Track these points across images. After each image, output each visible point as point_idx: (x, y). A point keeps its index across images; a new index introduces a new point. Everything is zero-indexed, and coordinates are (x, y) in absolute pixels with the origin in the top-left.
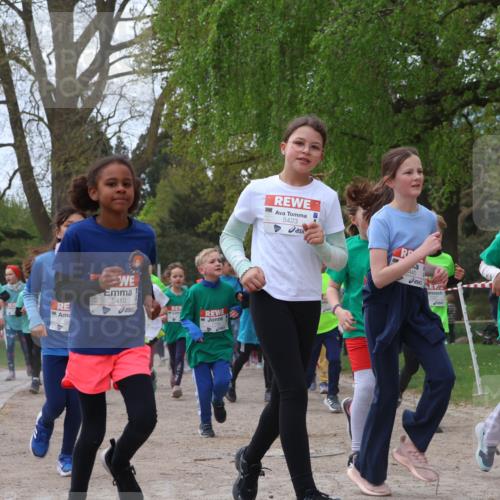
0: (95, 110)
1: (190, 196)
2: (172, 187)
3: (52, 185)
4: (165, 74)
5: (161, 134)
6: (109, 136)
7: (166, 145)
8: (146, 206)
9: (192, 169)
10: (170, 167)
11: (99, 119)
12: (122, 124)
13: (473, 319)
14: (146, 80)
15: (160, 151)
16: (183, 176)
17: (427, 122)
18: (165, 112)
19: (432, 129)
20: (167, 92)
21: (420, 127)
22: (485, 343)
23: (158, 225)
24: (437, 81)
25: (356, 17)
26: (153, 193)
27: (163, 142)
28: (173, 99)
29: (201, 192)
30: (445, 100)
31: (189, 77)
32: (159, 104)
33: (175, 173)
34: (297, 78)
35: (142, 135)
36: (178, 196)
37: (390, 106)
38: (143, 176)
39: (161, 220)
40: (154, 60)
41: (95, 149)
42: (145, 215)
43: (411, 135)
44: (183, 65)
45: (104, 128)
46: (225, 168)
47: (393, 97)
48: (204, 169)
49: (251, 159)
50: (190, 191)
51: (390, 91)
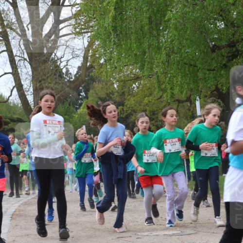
0: (54, 54)
1: (106, 98)
2: (97, 94)
3: (33, 94)
4: (89, 34)
5: (90, 65)
6: (62, 68)
7: (92, 72)
8: (83, 104)
9: (106, 84)
10: (94, 83)
11: (56, 59)
12: (68, 61)
14: (79, 38)
15: (89, 75)
16: (102, 88)
17: (230, 57)
18: (90, 55)
19: (233, 60)
20: (91, 44)
21: (226, 60)
24: (233, 35)
26: (87, 97)
27: (90, 70)
28: (94, 47)
29: (112, 97)
30: (238, 45)
32: (87, 50)
33: (97, 86)
35: (79, 67)
36: (100, 98)
37: (209, 49)
38: (81, 88)
40: (83, 27)
41: (55, 75)
42: (83, 108)
43: (221, 64)
44: (98, 29)
45: (59, 63)
46: (124, 83)
47: (210, 44)
48: (113, 84)
49: (137, 78)
50: (106, 96)
51: (208, 41)
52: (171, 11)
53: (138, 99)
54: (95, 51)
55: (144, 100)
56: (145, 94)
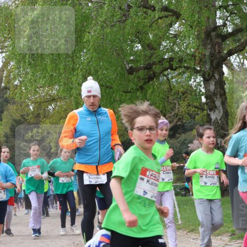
1: (21, 120)
4: (4, 54)
5: (3, 87)
7: (6, 93)
9: (21, 106)
10: (9, 105)
13: (176, 183)
15: (3, 96)
16: (16, 110)
17: (146, 79)
18: (5, 75)
19: (149, 82)
20: (6, 64)
21: (142, 82)
22: (182, 196)
23: (4, 136)
24: (150, 57)
25: (106, 23)
27: (4, 92)
28: (9, 68)
29: (27, 118)
30: (155, 68)
31: (16, 55)
33: (12, 108)
34: (76, 56)
36: (14, 120)
37: (126, 71)
39: (5, 133)
44: (13, 49)
46: (40, 105)
47: (127, 66)
48: (28, 106)
49: (53, 100)
50: (21, 117)
51: (125, 63)
52: (89, 33)
53: (54, 120)
54: (10, 72)
55: (60, 122)
56: (61, 116)
